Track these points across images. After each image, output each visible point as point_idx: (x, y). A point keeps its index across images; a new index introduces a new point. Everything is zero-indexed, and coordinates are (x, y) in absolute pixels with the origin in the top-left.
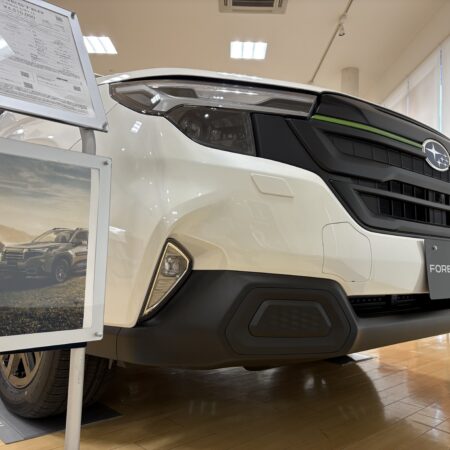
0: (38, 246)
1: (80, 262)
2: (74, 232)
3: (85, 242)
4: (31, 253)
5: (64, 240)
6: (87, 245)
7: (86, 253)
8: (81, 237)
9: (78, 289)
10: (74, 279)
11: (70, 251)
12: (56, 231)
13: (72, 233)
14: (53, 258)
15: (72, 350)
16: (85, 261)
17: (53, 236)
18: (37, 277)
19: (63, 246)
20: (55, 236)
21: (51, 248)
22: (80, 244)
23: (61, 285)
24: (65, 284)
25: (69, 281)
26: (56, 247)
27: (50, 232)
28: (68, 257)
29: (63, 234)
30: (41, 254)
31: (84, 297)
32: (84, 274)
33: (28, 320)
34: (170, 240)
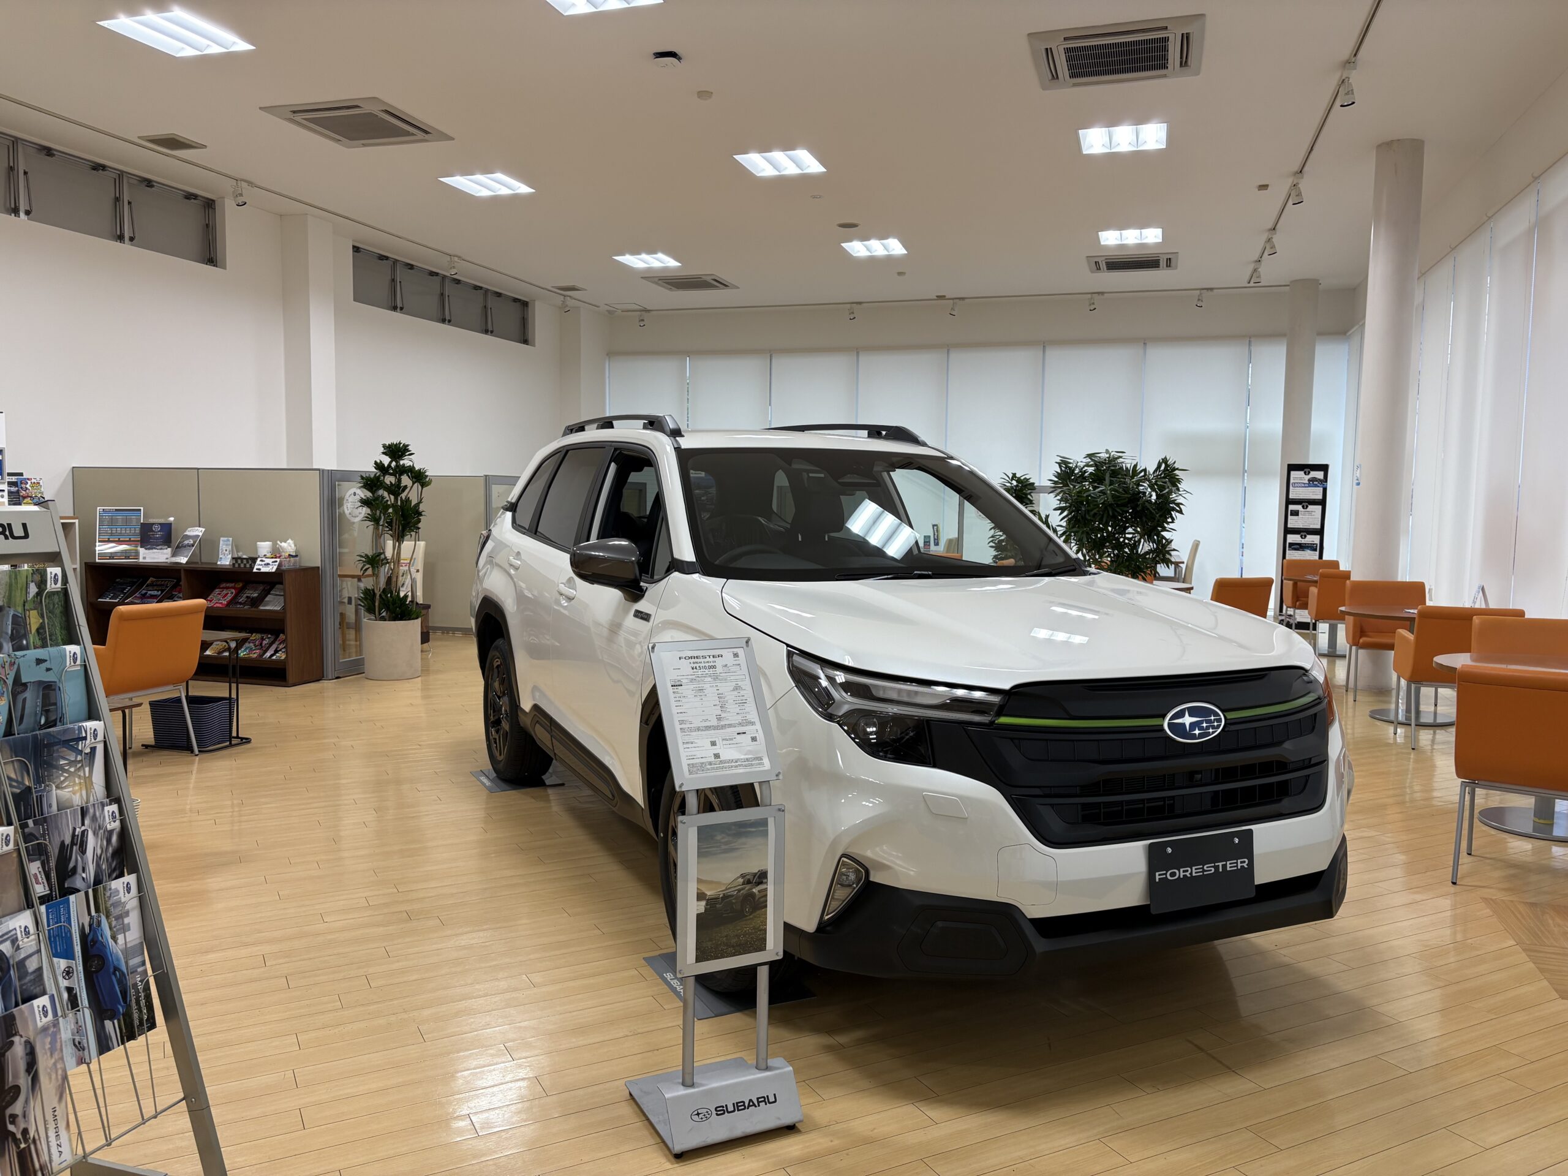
0: (730, 890)
1: (762, 897)
2: (756, 874)
3: (765, 881)
4: (725, 897)
5: (749, 882)
6: (766, 883)
7: (766, 890)
8: (762, 877)
9: (762, 919)
10: (758, 912)
11: (754, 890)
12: (743, 876)
13: (755, 875)
14: (741, 898)
15: (758, 967)
16: (766, 896)
17: (741, 880)
18: (730, 914)
19: (748, 887)
20: (742, 880)
21: (739, 891)
22: (761, 883)
23: (748, 918)
24: (751, 917)
25: (753, 915)
26: (743, 889)
27: (738, 878)
28: (753, 895)
29: (748, 877)
30: (732, 896)
31: (766, 925)
32: (766, 906)
33: (725, 947)
34: (843, 855)
